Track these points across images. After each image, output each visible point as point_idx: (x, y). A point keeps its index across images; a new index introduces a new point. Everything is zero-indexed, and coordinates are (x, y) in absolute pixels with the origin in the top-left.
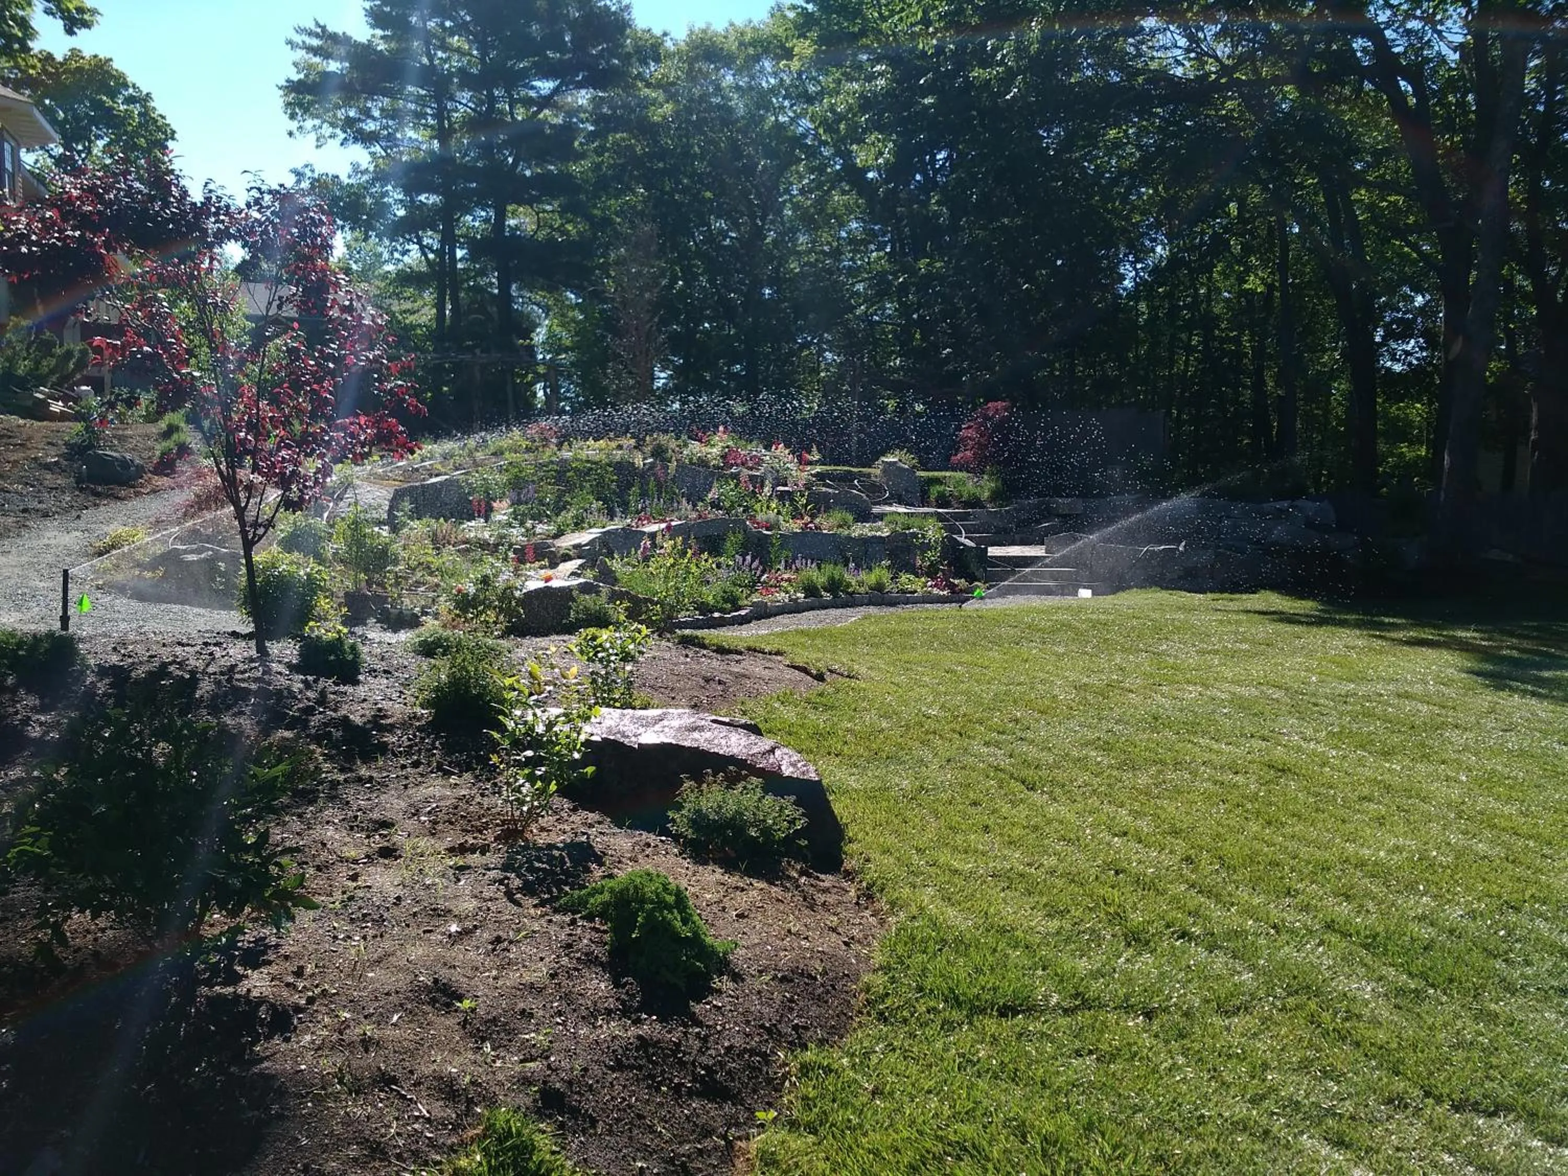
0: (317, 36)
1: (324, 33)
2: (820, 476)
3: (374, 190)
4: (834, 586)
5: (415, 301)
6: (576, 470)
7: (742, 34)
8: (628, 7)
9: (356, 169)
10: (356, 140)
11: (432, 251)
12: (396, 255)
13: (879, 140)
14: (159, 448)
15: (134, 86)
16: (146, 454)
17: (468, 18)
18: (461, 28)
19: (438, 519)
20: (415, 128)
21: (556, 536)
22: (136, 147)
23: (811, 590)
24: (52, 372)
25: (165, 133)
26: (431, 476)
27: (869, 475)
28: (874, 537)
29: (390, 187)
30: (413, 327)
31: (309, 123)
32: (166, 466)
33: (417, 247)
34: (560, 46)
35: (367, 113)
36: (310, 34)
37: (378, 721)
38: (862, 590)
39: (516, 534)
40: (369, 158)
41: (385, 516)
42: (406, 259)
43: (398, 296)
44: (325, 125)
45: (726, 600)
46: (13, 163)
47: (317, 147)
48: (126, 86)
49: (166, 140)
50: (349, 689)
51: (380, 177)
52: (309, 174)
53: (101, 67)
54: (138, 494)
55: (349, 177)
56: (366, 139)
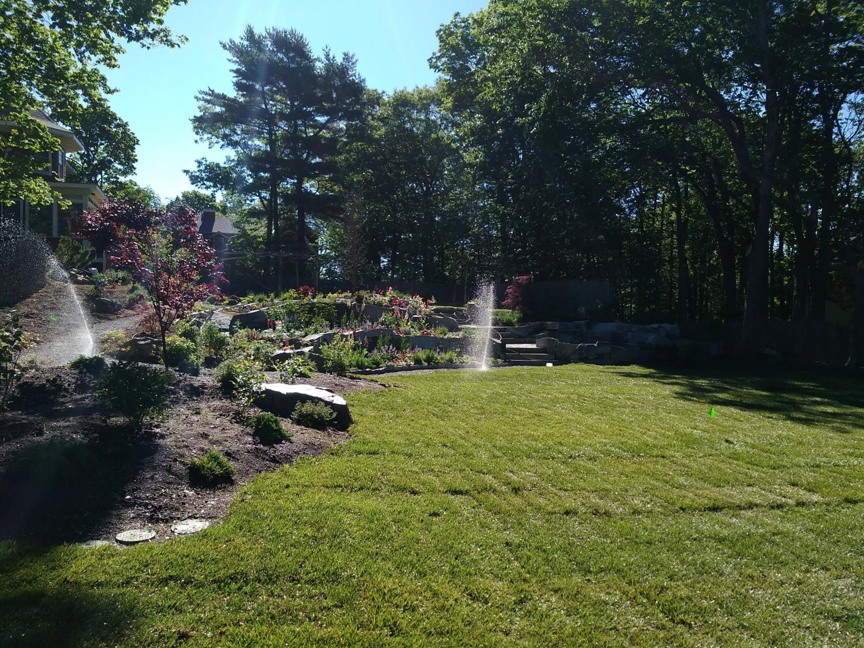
0: (209, 95)
1: (212, 93)
2: (437, 311)
3: (237, 169)
4: (429, 360)
5: (257, 225)
6: (317, 307)
7: (420, 94)
8: (364, 80)
9: (229, 160)
10: (228, 144)
11: (266, 200)
12: (248, 202)
13: (475, 151)
14: (128, 297)
15: (120, 119)
16: (122, 300)
17: (284, 86)
18: (280, 90)
19: (252, 329)
20: (259, 138)
21: (304, 337)
22: (119, 148)
23: (418, 361)
24: (79, 261)
25: (134, 141)
26: (251, 310)
27: (461, 310)
28: (454, 338)
29: (245, 168)
30: (255, 237)
31: (206, 136)
32: (131, 305)
33: (258, 198)
34: (330, 100)
35: (234, 131)
36: (206, 94)
37: (203, 386)
38: (442, 362)
39: (285, 336)
40: (235, 154)
41: (228, 328)
42: (253, 203)
43: (249, 222)
44: (214, 137)
45: (373, 364)
46: (62, 161)
47: (210, 148)
48: (116, 119)
49: (134, 145)
50: (195, 377)
51: (240, 162)
52: (204, 163)
53: (105, 111)
54: (118, 318)
55: (225, 163)
56: (234, 144)
